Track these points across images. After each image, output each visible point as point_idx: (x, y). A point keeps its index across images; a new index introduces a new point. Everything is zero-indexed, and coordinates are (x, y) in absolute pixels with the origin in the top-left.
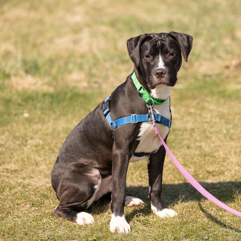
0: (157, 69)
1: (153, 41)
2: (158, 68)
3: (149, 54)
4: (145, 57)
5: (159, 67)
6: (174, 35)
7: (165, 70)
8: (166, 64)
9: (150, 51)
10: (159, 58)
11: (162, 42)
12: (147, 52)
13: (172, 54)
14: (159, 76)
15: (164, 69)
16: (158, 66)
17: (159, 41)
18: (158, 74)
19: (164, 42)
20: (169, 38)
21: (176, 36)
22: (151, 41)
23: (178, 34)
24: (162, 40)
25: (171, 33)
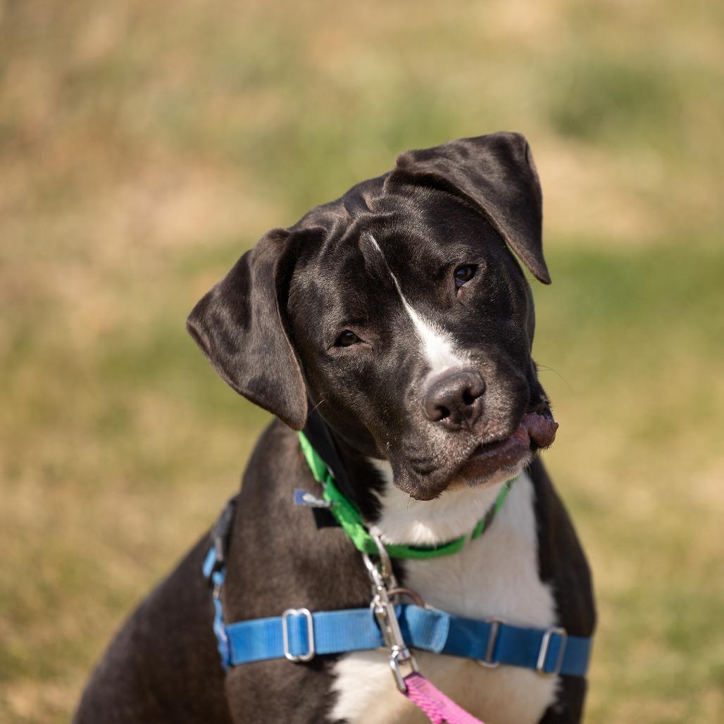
0: (426, 384)
1: (331, 246)
2: (430, 377)
3: (344, 323)
4: (332, 352)
5: (438, 371)
6: (427, 167)
7: (472, 371)
8: (465, 336)
9: (348, 306)
10: (408, 324)
11: (387, 232)
12: (332, 320)
13: (467, 271)
14: (457, 420)
15: (465, 370)
16: (426, 369)
17: (364, 235)
18: (450, 408)
19: (398, 228)
20: (409, 195)
21: (439, 166)
22: (322, 253)
23: (445, 156)
24: (379, 222)
25: (402, 162)
